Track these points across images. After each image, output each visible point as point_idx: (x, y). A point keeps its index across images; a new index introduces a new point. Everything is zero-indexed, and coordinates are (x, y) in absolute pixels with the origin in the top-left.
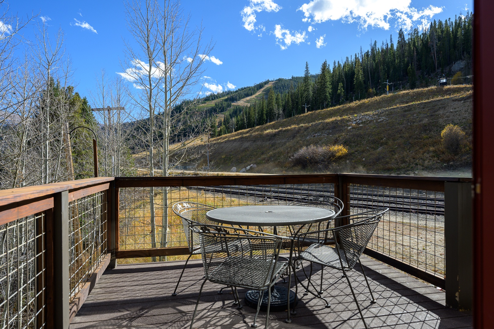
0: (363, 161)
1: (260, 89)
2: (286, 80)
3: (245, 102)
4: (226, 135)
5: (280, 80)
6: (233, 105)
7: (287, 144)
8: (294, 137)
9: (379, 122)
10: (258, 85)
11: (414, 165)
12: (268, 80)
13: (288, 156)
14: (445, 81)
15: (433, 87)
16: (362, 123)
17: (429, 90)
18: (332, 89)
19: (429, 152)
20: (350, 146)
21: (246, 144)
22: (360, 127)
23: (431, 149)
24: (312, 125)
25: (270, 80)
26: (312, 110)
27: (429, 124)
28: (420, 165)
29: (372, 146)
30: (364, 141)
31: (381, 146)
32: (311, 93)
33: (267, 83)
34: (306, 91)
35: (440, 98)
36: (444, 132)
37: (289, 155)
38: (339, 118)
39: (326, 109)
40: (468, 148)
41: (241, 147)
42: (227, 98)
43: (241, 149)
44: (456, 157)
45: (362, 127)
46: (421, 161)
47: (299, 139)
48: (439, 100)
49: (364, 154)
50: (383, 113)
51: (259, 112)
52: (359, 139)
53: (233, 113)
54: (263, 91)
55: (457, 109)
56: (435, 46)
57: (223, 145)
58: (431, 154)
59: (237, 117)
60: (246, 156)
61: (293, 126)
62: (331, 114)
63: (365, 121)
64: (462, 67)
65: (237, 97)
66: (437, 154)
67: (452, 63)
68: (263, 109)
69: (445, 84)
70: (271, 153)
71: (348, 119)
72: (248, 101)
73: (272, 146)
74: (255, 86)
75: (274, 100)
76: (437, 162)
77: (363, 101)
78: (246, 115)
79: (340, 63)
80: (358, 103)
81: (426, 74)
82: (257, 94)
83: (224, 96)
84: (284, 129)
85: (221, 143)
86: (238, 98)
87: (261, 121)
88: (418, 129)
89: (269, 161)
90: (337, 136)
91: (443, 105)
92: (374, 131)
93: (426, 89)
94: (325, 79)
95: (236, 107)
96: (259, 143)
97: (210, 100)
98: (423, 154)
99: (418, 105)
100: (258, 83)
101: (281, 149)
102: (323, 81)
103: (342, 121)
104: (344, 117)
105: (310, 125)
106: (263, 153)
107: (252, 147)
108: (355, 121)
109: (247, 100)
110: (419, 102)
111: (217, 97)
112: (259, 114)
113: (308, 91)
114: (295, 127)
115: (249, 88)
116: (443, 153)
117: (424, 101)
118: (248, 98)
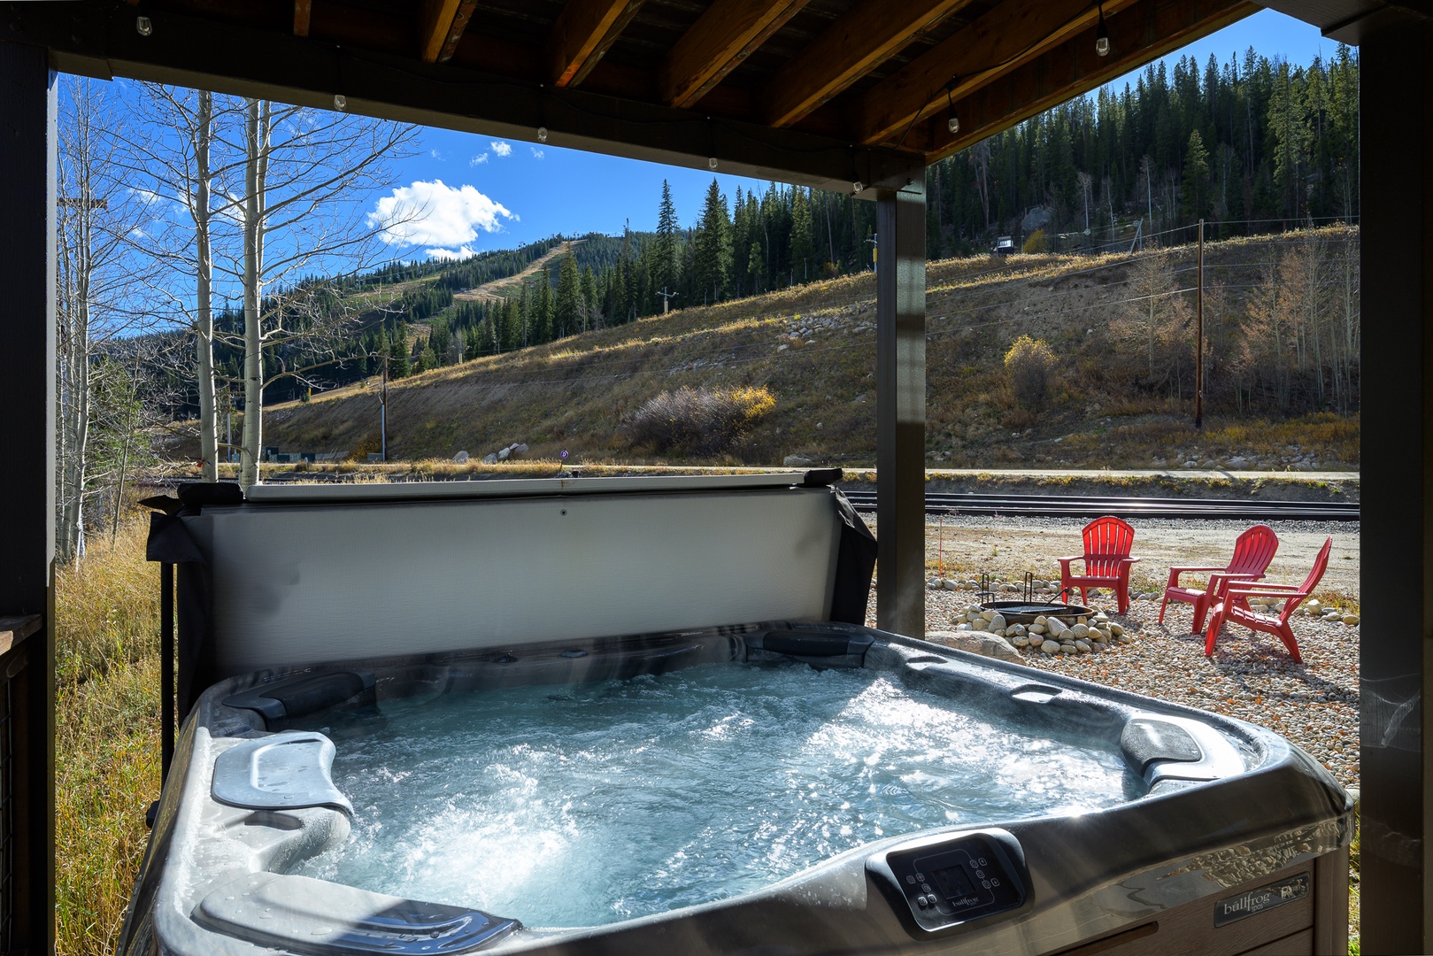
0: (817, 430)
1: (536, 258)
2: (608, 240)
3: (492, 292)
4: (436, 371)
5: (591, 238)
6: (458, 300)
7: (616, 390)
8: (634, 369)
9: (856, 334)
10: (529, 248)
11: (941, 438)
12: (559, 236)
13: (618, 421)
14: (1008, 244)
15: (984, 257)
16: (813, 336)
17: (973, 263)
18: (733, 256)
19: (976, 405)
20: (785, 393)
21: (499, 392)
22: (808, 345)
23: (982, 397)
24: (683, 340)
25: (565, 236)
26: (682, 307)
27: (975, 339)
28: (957, 437)
29: (840, 392)
30: (821, 379)
31: (862, 392)
32: (678, 264)
33: (556, 242)
34: (666, 258)
35: (999, 278)
36: (1010, 356)
37: (622, 417)
38: (755, 323)
39: (721, 305)
40: (1065, 395)
41: (483, 399)
42: (439, 278)
43: (484, 403)
44: (1040, 417)
45: (813, 345)
46: (957, 427)
47: (647, 374)
48: (998, 284)
49: (820, 412)
50: (865, 311)
51: (533, 316)
52: (806, 374)
53: (457, 321)
54: (545, 267)
55: (1039, 306)
56: (984, 166)
57: (428, 393)
58: (982, 411)
59: (470, 329)
60: (498, 421)
61: (631, 343)
62: (732, 316)
63: (820, 332)
64: (1046, 221)
65: (468, 276)
66: (994, 410)
67: (1023, 210)
68: (545, 307)
69: (1010, 251)
70: (570, 413)
71: (777, 325)
72: (501, 291)
73: (574, 395)
74: (521, 251)
75: (578, 283)
76: (996, 430)
77: (813, 286)
78: (497, 324)
79: (754, 194)
80: (803, 290)
81: (964, 236)
82: (528, 272)
83: (431, 272)
84: (607, 350)
85: (424, 388)
86: (471, 279)
87: (540, 336)
88: (950, 351)
89: (565, 435)
90: (750, 367)
91: (1009, 295)
92: (845, 357)
93: (967, 261)
94: (717, 227)
95: (467, 306)
96: (535, 387)
97: (389, 282)
98: (963, 411)
99: (951, 293)
100: (532, 243)
101: (599, 403)
102: (711, 232)
103: (762, 328)
104: (767, 321)
105: (679, 340)
106: (546, 415)
107: (515, 398)
108: (797, 330)
109: (498, 287)
110: (951, 287)
111: (410, 274)
112: (533, 322)
113: (670, 260)
114: (638, 346)
115: (506, 255)
116: (1010, 407)
117: (963, 285)
118: (502, 283)
